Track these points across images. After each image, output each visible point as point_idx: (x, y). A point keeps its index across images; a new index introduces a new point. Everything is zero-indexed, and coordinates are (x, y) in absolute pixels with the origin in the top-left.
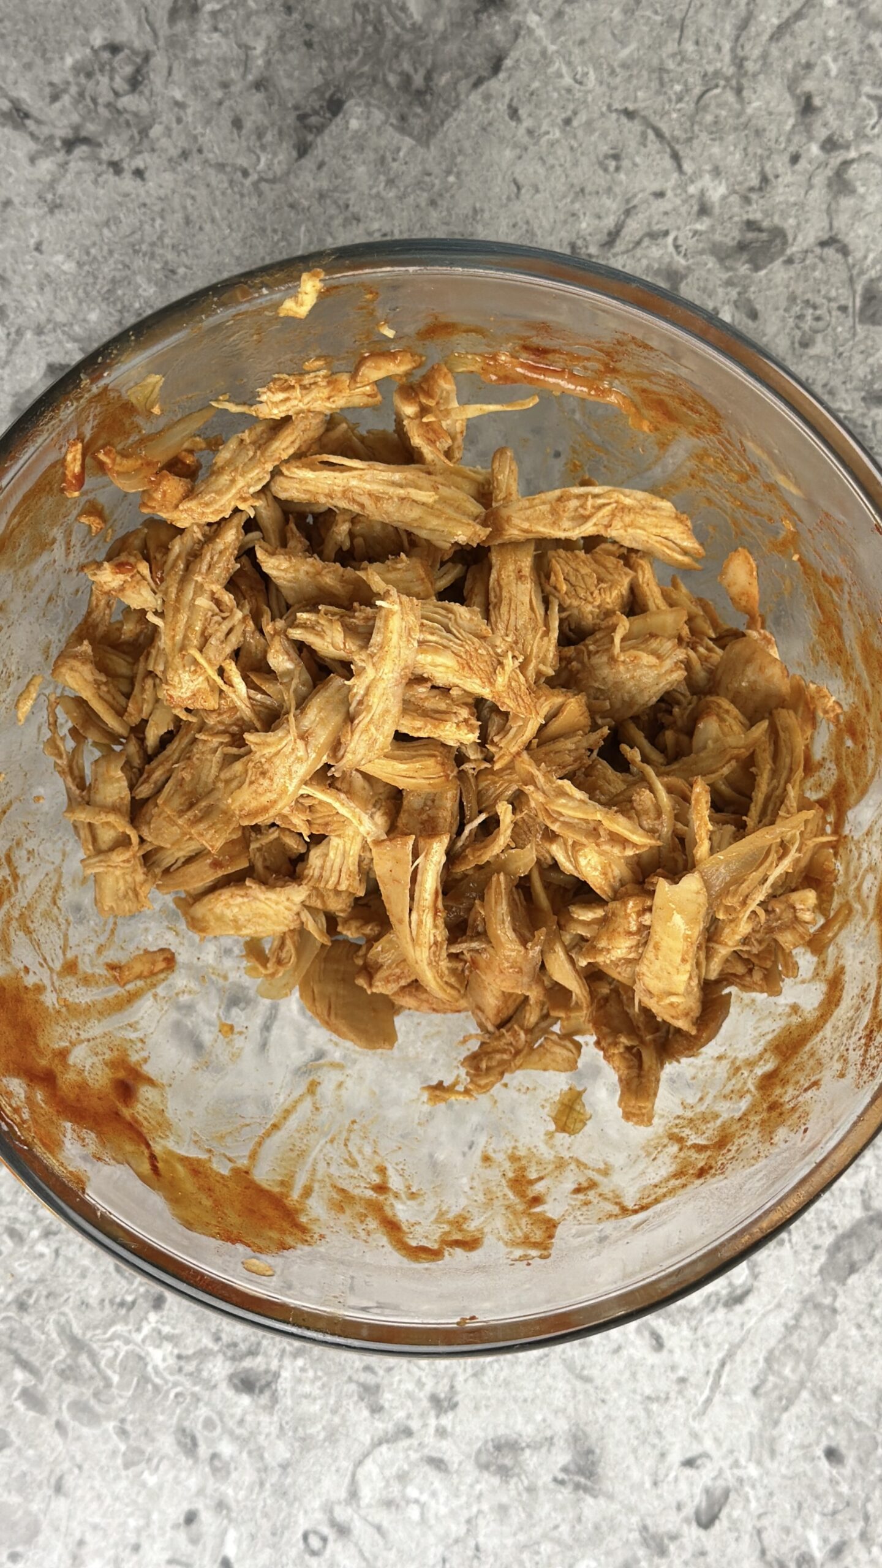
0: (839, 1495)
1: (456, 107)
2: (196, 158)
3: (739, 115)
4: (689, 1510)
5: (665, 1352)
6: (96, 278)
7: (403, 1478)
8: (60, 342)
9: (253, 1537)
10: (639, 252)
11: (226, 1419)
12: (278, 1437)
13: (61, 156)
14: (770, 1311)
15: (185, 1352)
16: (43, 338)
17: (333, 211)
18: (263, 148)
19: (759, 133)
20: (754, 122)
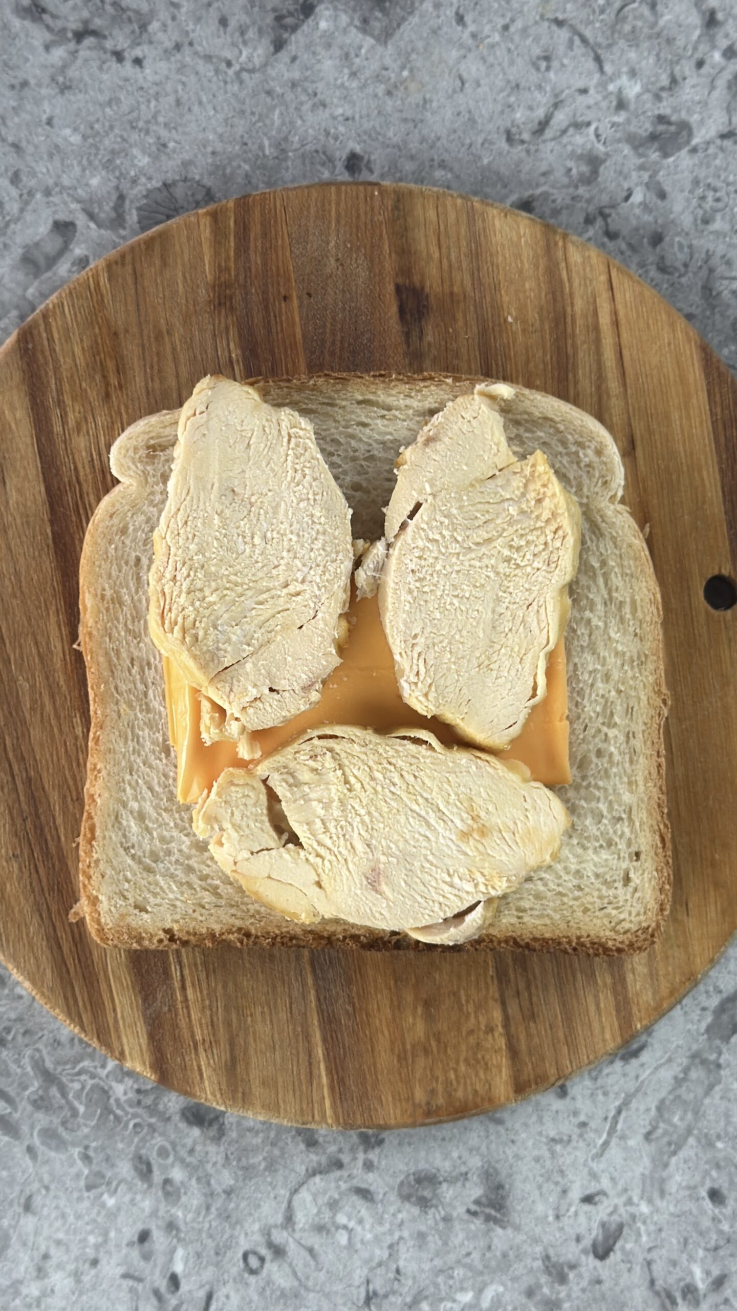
0: (721, 1232)
1: (411, 13)
2: (187, 50)
3: (653, 25)
4: (587, 1242)
5: (568, 1099)
6: (98, 149)
7: (334, 1205)
8: (65, 203)
9: (198, 1255)
10: (565, 140)
11: (179, 1148)
12: (224, 1166)
13: (72, 45)
14: (663, 1064)
15: (143, 1088)
16: (51, 199)
17: (304, 98)
18: (245, 43)
19: (670, 41)
20: (665, 32)
